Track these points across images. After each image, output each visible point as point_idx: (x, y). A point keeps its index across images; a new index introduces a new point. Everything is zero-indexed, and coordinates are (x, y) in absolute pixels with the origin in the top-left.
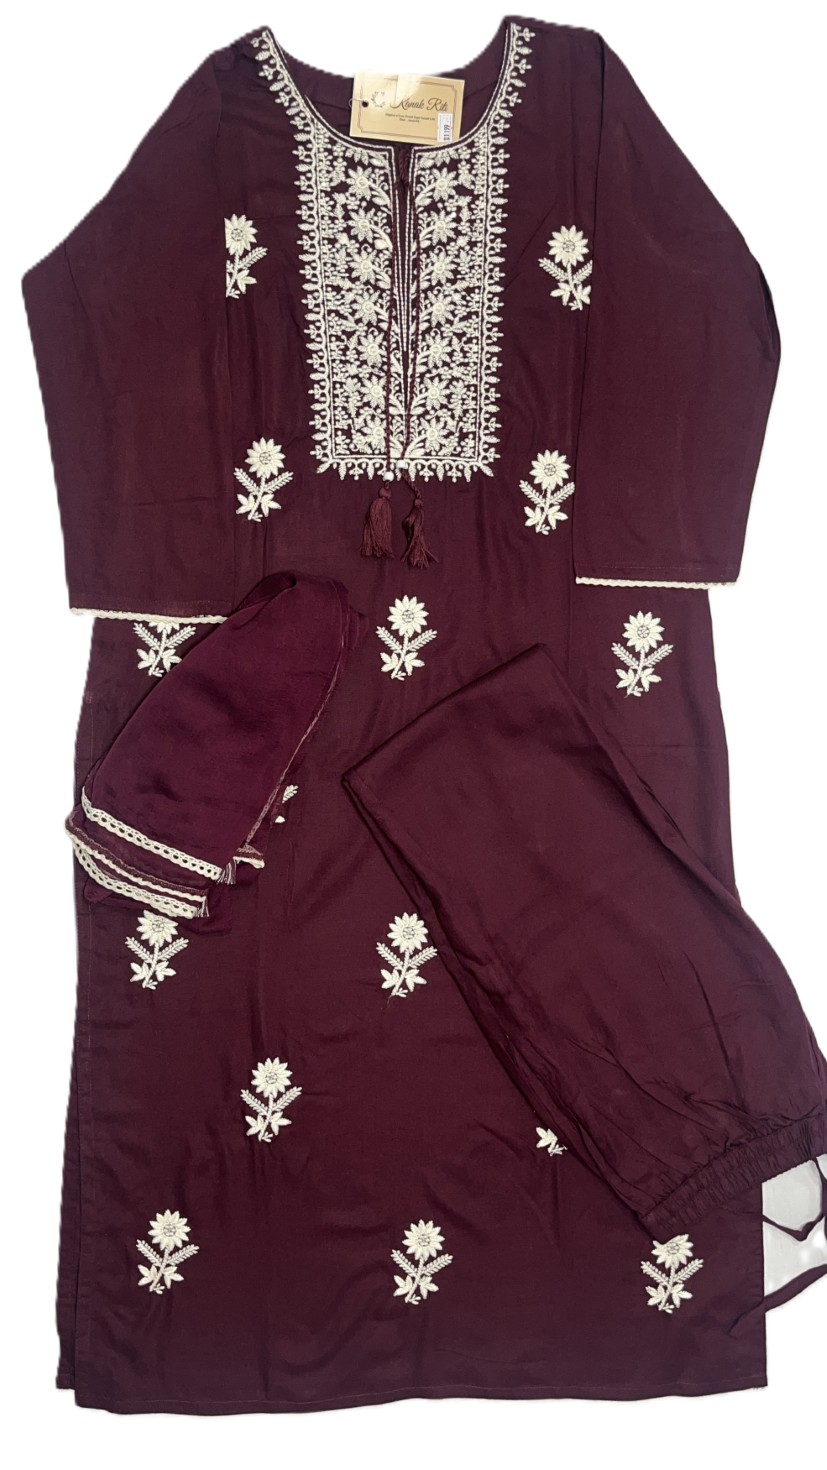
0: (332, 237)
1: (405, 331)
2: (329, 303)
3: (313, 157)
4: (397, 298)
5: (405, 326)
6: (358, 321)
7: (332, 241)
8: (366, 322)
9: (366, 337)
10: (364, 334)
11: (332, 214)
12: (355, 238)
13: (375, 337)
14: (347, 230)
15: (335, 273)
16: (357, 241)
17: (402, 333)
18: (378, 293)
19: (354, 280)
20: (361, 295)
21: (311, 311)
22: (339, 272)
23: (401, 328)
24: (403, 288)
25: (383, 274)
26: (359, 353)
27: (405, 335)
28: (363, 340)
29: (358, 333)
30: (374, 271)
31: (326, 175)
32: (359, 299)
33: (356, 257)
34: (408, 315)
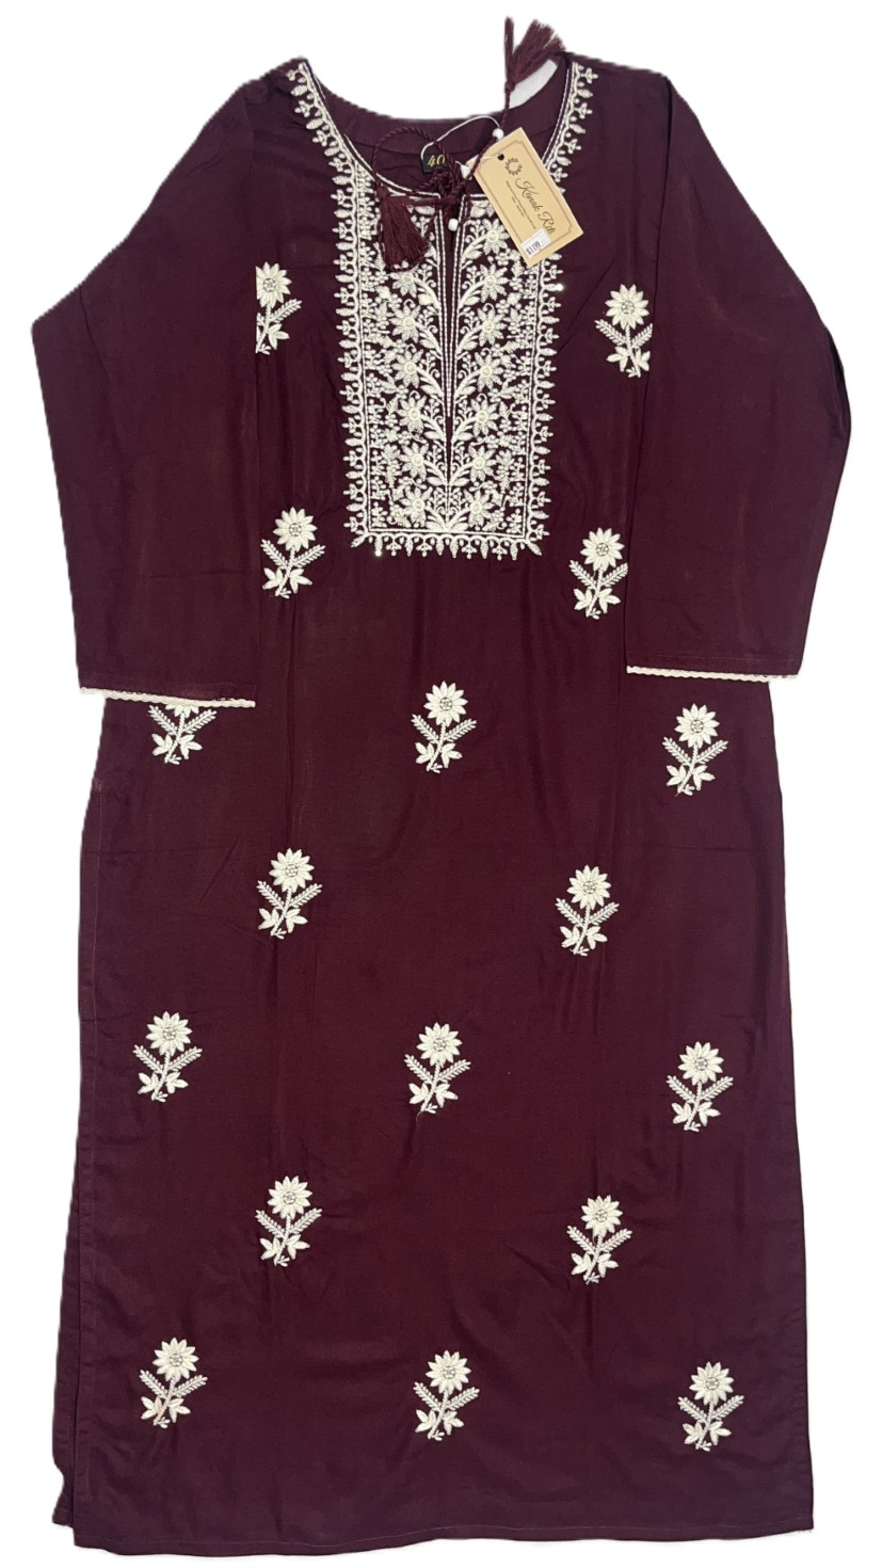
0: (372, 290)
1: (449, 395)
2: (368, 362)
3: (353, 202)
4: (442, 359)
5: (449, 390)
6: (399, 383)
7: (373, 295)
8: (407, 384)
9: (407, 400)
10: (405, 397)
11: (372, 266)
12: (397, 291)
13: (416, 401)
14: (389, 283)
15: (375, 330)
16: (400, 296)
17: (446, 397)
18: (421, 352)
19: (395, 338)
20: (403, 355)
21: (348, 371)
22: (379, 329)
23: (445, 392)
24: (449, 348)
25: (428, 332)
26: (399, 418)
27: (449, 400)
28: (403, 403)
29: (398, 396)
30: (418, 329)
31: (367, 222)
32: (399, 358)
33: (398, 313)
34: (453, 378)
